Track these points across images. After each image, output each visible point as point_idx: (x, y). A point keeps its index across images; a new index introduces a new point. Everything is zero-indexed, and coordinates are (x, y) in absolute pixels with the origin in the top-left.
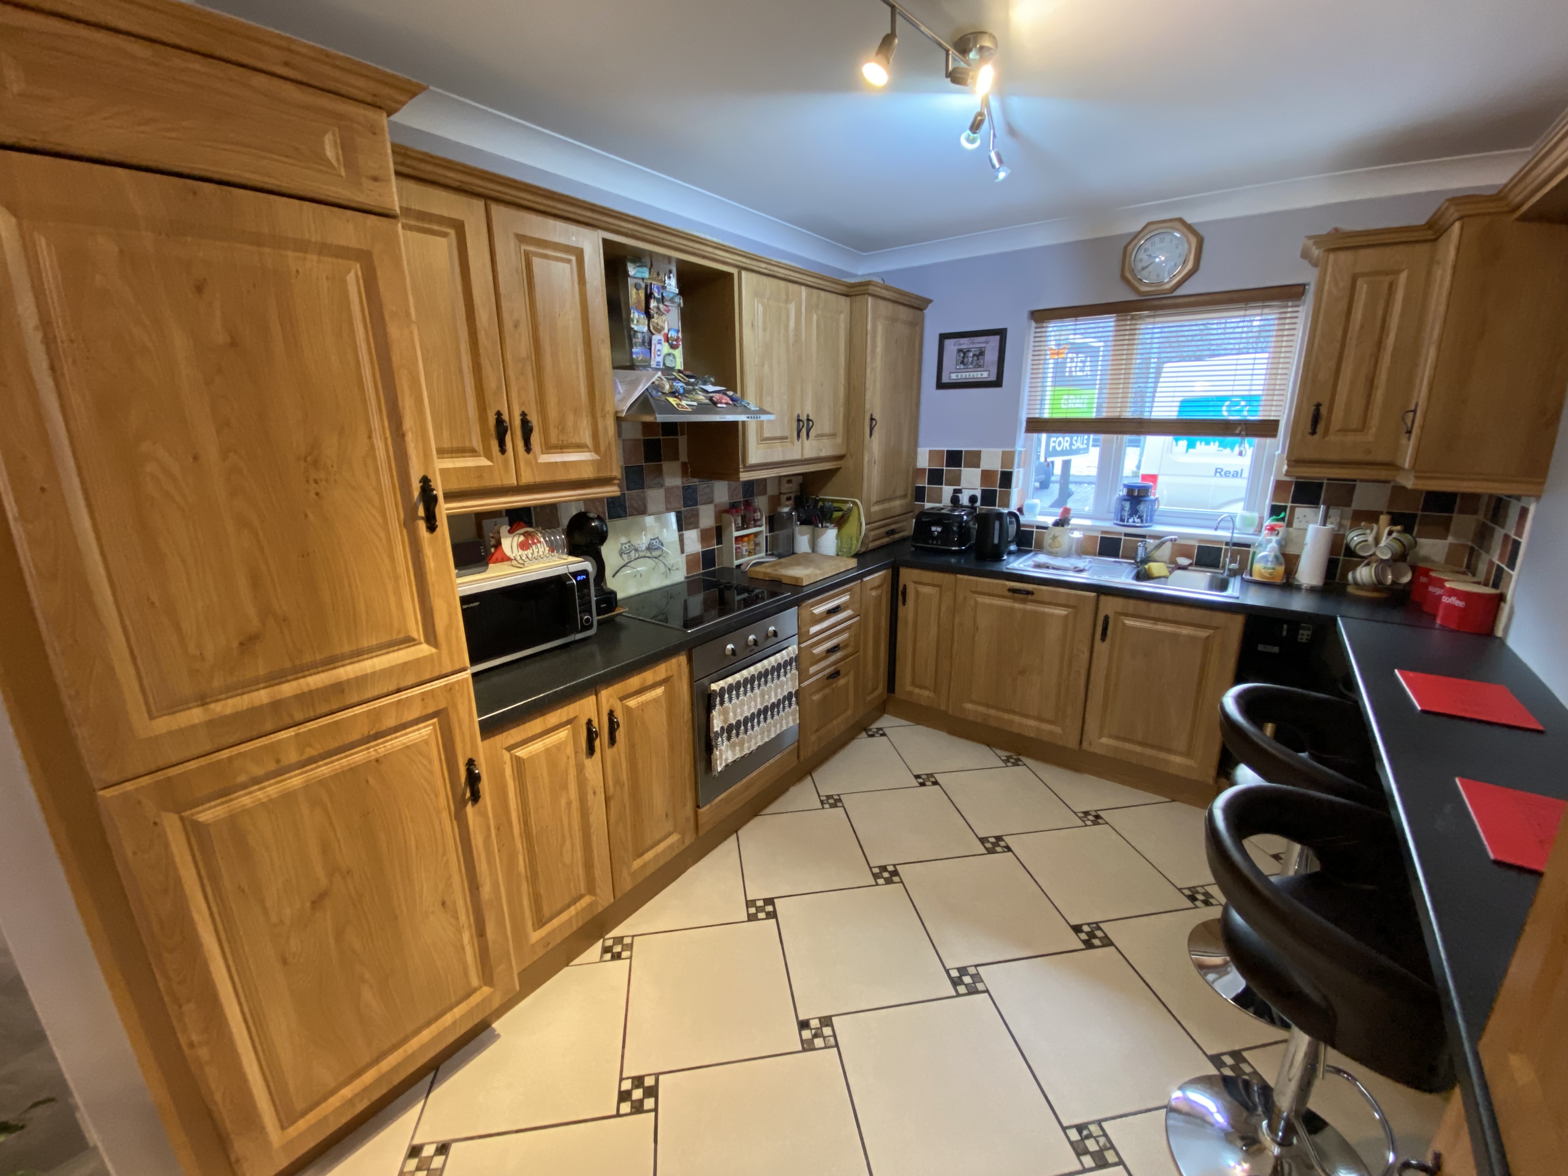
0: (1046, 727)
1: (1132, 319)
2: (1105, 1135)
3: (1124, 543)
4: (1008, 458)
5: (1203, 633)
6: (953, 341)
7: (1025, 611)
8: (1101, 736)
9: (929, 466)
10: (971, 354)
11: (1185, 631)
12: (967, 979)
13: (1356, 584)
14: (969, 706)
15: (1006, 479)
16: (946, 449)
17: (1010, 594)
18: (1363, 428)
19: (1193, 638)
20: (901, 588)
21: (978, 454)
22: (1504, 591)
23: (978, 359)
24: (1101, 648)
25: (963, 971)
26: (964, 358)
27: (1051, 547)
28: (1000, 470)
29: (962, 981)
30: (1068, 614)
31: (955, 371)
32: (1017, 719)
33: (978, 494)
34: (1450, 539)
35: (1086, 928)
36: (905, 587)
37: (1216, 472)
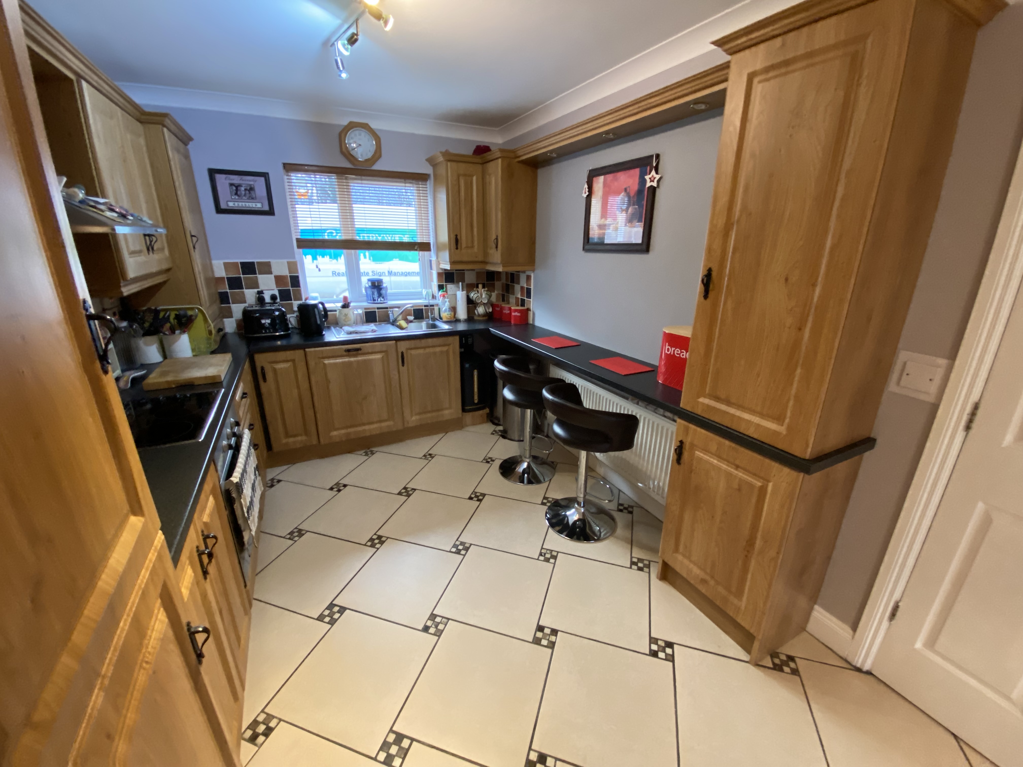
0: (384, 424)
1: (346, 178)
2: (547, 550)
3: (378, 313)
4: (293, 266)
5: (445, 349)
6: (223, 176)
7: (358, 361)
8: (412, 416)
9: (227, 275)
10: (243, 189)
11: (438, 349)
12: (460, 547)
13: (479, 315)
14: (335, 433)
15: (295, 281)
16: (239, 261)
17: (347, 353)
18: (473, 247)
19: (442, 352)
20: (259, 371)
21: (268, 265)
22: (528, 307)
23: (250, 193)
24: (403, 369)
25: (455, 546)
26: (237, 190)
27: (345, 322)
28: (289, 275)
29: (459, 549)
30: (383, 357)
31: (230, 199)
32: (367, 427)
33: (277, 293)
34: (496, 292)
35: (473, 496)
36: (262, 368)
37: (333, 274)
